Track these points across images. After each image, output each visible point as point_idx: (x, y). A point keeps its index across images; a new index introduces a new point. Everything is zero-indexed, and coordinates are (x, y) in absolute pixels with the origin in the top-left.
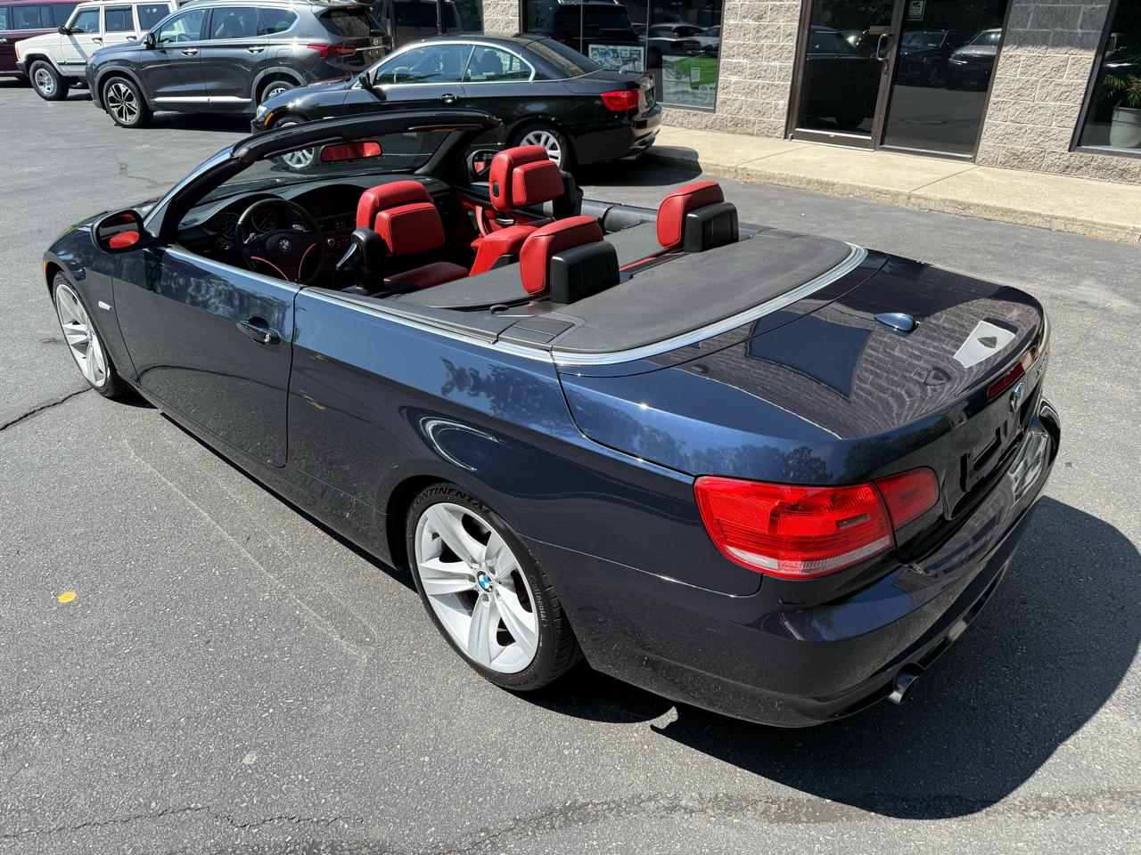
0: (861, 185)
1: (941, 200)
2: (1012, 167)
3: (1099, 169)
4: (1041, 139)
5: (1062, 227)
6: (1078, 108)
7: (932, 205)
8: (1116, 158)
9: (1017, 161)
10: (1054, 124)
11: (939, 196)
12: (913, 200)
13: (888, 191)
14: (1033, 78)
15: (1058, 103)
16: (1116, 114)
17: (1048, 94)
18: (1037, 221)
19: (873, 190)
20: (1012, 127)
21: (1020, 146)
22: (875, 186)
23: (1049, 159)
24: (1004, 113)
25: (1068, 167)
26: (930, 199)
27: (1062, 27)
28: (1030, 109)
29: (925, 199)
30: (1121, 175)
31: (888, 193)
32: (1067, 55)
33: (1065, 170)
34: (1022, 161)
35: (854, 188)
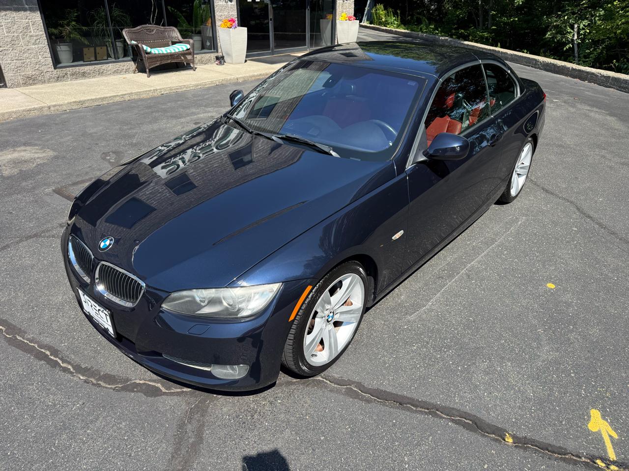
0: (14, 110)
1: (68, 103)
2: (31, 85)
3: (73, 75)
4: (37, 66)
5: (129, 98)
6: (47, 47)
7: (65, 108)
8: (77, 68)
9: (30, 81)
10: (40, 57)
11: (66, 102)
12: (52, 109)
13: (34, 108)
14: (16, 34)
15: (36, 46)
16: (59, 47)
17: (29, 42)
18: (118, 99)
19: (24, 111)
20: (19, 63)
21: (29, 72)
22: (24, 108)
23: (47, 76)
24: (10, 56)
25: (58, 77)
26: (62, 105)
27: (16, 5)
28: (23, 52)
29: (59, 105)
30: (84, 76)
31: (35, 109)
32: (27, 20)
33: (58, 79)
34: (34, 80)
35: (10, 113)
